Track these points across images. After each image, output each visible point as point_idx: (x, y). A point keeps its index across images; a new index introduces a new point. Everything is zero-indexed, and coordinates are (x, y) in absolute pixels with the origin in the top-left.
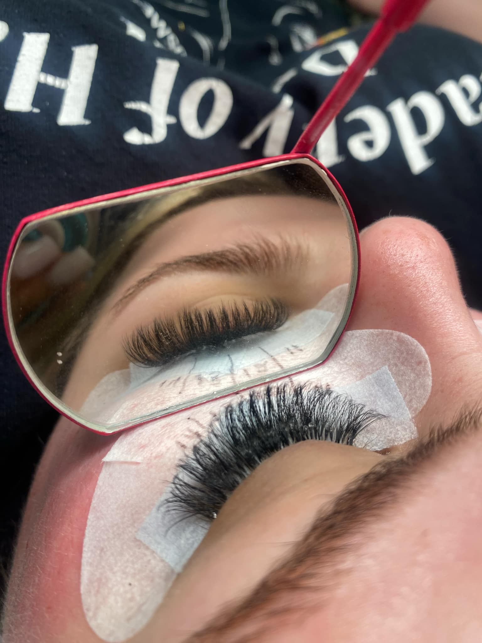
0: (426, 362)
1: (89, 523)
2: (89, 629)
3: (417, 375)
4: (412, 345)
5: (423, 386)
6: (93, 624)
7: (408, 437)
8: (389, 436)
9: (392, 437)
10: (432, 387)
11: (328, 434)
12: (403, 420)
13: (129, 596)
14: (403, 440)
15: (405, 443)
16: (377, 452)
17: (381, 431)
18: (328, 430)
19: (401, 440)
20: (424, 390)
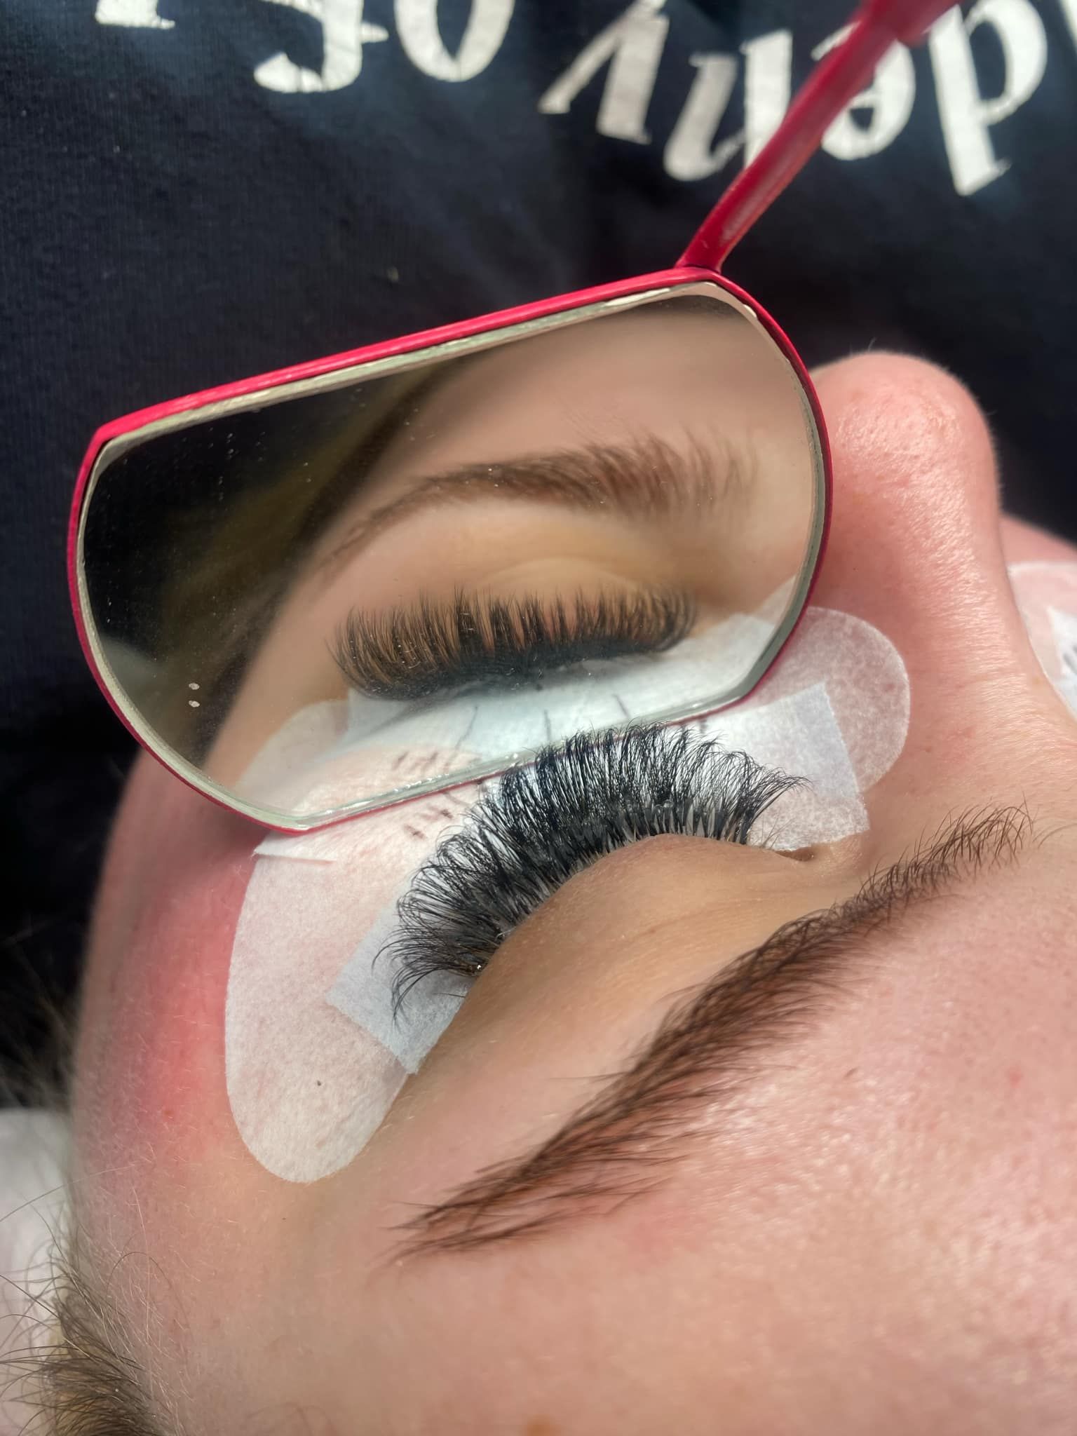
0: (902, 687)
1: (233, 971)
2: (249, 1157)
3: (882, 711)
4: (879, 647)
5: (890, 736)
6: (254, 1148)
7: (850, 829)
8: (812, 825)
9: (817, 828)
10: (908, 739)
11: (699, 819)
12: (843, 796)
13: (318, 1103)
14: (839, 833)
15: (842, 840)
16: (786, 854)
17: (798, 813)
18: (699, 812)
19: (836, 835)
20: (892, 742)
